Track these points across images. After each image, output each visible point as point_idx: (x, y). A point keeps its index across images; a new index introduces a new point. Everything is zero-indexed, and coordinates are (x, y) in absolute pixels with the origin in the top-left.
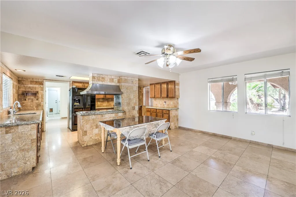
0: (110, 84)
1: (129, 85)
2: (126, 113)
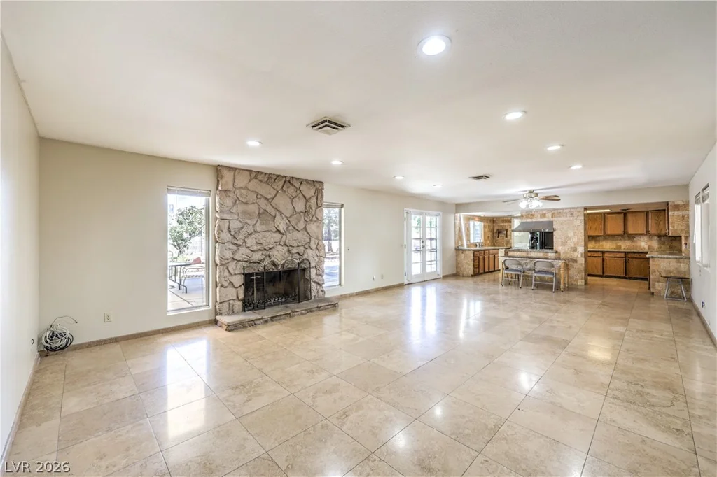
0: (541, 220)
1: (566, 219)
2: (560, 255)
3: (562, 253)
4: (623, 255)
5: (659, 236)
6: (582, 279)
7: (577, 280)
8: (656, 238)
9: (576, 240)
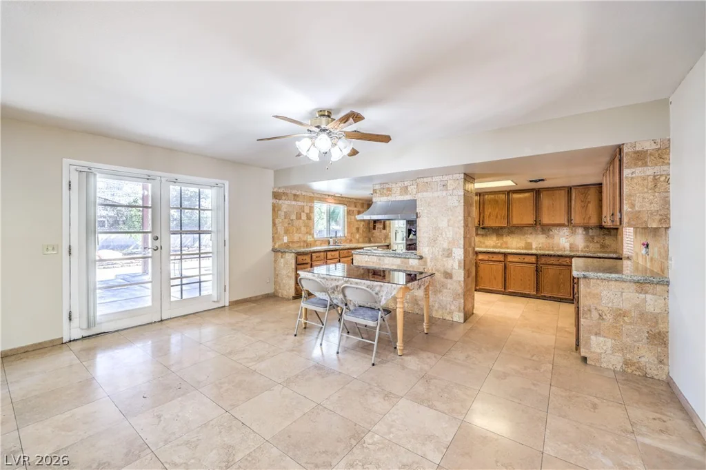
0: (401, 199)
1: (436, 194)
2: (425, 263)
3: (428, 260)
4: (533, 259)
5: (586, 228)
6: (459, 311)
7: (451, 313)
8: (580, 231)
9: (450, 235)
